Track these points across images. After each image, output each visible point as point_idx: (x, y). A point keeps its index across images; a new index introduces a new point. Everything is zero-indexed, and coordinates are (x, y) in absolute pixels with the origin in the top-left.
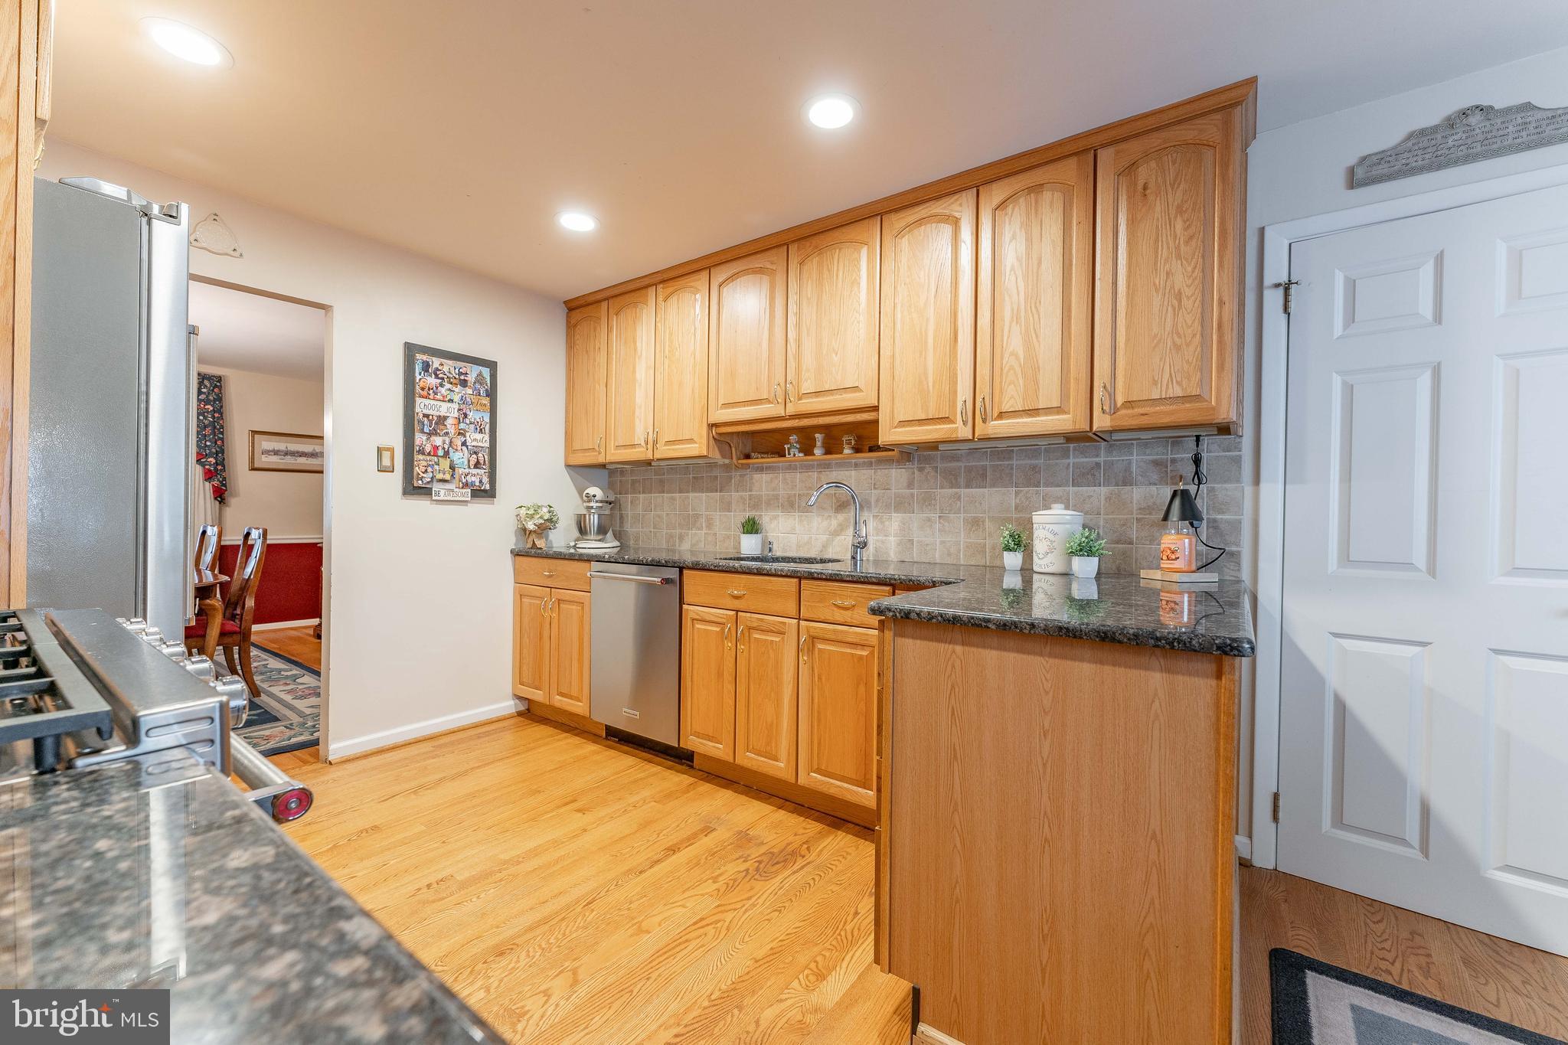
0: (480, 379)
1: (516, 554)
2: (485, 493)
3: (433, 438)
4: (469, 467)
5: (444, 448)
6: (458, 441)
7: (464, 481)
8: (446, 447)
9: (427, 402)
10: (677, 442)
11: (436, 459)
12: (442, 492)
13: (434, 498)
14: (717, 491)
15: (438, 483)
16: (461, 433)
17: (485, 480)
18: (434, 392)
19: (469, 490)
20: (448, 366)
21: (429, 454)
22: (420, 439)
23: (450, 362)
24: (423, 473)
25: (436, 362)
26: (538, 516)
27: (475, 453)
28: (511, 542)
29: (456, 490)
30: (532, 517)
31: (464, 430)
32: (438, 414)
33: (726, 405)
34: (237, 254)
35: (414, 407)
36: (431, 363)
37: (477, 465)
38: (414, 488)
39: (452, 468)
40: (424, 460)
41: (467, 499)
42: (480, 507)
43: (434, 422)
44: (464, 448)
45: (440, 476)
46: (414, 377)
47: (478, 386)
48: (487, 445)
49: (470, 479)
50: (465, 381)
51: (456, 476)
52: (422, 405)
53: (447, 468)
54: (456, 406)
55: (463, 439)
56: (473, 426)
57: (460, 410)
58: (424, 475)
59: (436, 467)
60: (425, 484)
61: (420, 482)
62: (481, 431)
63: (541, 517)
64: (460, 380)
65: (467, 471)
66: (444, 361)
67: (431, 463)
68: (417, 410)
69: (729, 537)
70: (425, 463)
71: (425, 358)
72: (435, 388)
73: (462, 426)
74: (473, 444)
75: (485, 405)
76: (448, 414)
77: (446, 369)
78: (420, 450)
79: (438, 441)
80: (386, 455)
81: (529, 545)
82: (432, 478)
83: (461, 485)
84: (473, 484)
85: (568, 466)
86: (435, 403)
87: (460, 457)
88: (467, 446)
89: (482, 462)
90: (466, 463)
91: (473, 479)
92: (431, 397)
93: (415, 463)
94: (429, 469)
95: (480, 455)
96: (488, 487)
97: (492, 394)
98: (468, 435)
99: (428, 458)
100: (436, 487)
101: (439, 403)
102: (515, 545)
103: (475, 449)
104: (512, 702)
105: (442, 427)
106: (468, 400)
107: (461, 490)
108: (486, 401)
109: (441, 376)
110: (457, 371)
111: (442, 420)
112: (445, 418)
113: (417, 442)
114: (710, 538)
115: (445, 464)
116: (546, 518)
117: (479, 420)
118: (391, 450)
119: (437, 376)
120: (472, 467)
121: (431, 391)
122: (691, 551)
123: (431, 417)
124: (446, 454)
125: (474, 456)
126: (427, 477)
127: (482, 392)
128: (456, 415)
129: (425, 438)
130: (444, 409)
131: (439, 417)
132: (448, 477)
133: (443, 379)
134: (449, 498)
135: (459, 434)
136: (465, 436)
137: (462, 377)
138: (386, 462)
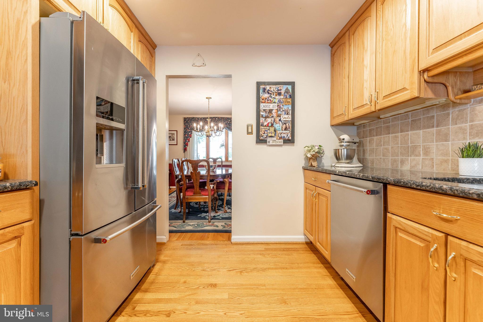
0: (287, 91)
1: (305, 169)
2: (290, 141)
3: (267, 119)
4: (282, 130)
5: (271, 123)
6: (277, 119)
7: (280, 136)
8: (272, 122)
9: (264, 104)
10: (391, 95)
11: (268, 128)
12: (271, 142)
13: (268, 144)
14: (433, 127)
15: (269, 138)
16: (279, 116)
17: (289, 135)
18: (267, 100)
19: (282, 140)
20: (274, 88)
21: (265, 126)
22: (262, 120)
23: (274, 86)
24: (263, 134)
25: (268, 87)
26: (313, 150)
27: (285, 124)
28: (303, 163)
29: (277, 140)
30: (309, 151)
31: (280, 114)
32: (269, 109)
33: (436, 49)
34: (204, 65)
35: (260, 107)
36: (266, 88)
37: (286, 129)
38: (260, 141)
39: (275, 131)
40: (263, 128)
41: (282, 144)
42: (287, 148)
43: (267, 112)
44: (280, 122)
45: (270, 135)
46: (260, 95)
47: (286, 94)
48: (290, 119)
49: (283, 135)
50: (280, 93)
51: (277, 134)
52: (263, 106)
53: (273, 131)
54: (276, 104)
55: (279, 118)
56: (284, 112)
57: (278, 105)
58: (264, 135)
59: (268, 131)
60: (264, 138)
61: (262, 138)
62: (287, 114)
63: (314, 151)
64: (278, 93)
65: (281, 132)
66: (271, 86)
67: (266, 130)
68: (261, 108)
69: (446, 161)
70: (264, 130)
71: (264, 87)
72: (268, 98)
73: (279, 112)
74: (284, 120)
75: (289, 102)
76: (273, 108)
77: (272, 89)
78: (262, 125)
79: (269, 120)
80: (250, 128)
81: (310, 165)
82: (267, 136)
83: (279, 138)
84: (284, 137)
85: (332, 126)
86: (268, 104)
87: (278, 126)
88: (281, 121)
89: (288, 127)
90: (281, 128)
91: (284, 135)
92: (266, 102)
93: (260, 130)
94: (266, 132)
95: (287, 124)
96: (290, 138)
97: (292, 97)
98: (282, 116)
99: (265, 128)
100: (268, 139)
101: (269, 104)
102: (305, 164)
103: (285, 122)
104: (303, 237)
105: (270, 114)
106: (282, 101)
107: (279, 140)
108: (290, 100)
109: (270, 93)
110: (277, 89)
111: (271, 111)
112: (272, 110)
113: (261, 121)
114: (427, 162)
115: (272, 129)
116: (316, 151)
117: (286, 109)
118: (252, 126)
119: (268, 93)
120: (284, 130)
121: (266, 100)
122: (410, 171)
123: (266, 111)
124: (272, 125)
125: (285, 125)
126: (265, 136)
127: (287, 96)
128: (276, 108)
129: (264, 119)
130: (271, 106)
131: (270, 110)
132: (273, 135)
133: (271, 94)
134: (274, 144)
135: (278, 116)
136: (280, 117)
137: (279, 92)
138: (250, 131)
